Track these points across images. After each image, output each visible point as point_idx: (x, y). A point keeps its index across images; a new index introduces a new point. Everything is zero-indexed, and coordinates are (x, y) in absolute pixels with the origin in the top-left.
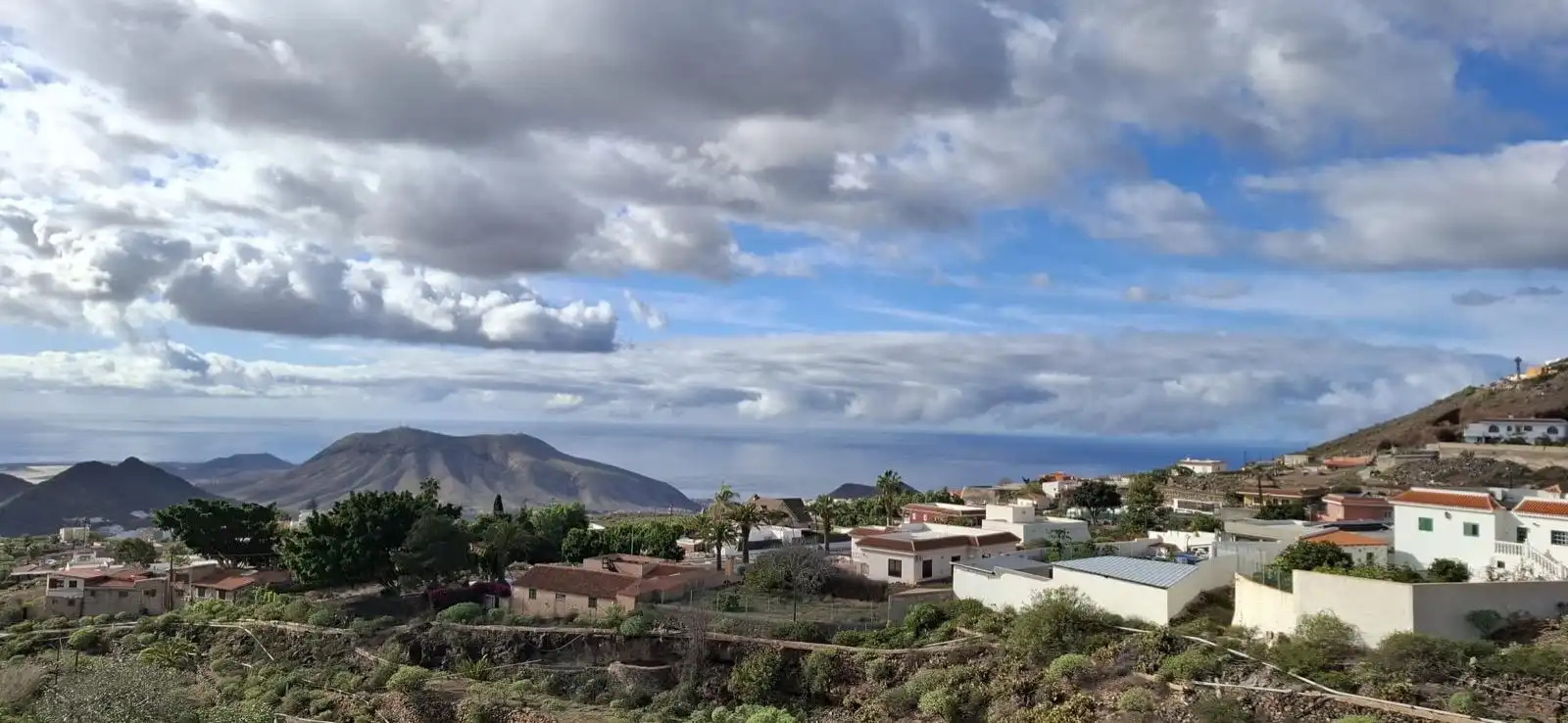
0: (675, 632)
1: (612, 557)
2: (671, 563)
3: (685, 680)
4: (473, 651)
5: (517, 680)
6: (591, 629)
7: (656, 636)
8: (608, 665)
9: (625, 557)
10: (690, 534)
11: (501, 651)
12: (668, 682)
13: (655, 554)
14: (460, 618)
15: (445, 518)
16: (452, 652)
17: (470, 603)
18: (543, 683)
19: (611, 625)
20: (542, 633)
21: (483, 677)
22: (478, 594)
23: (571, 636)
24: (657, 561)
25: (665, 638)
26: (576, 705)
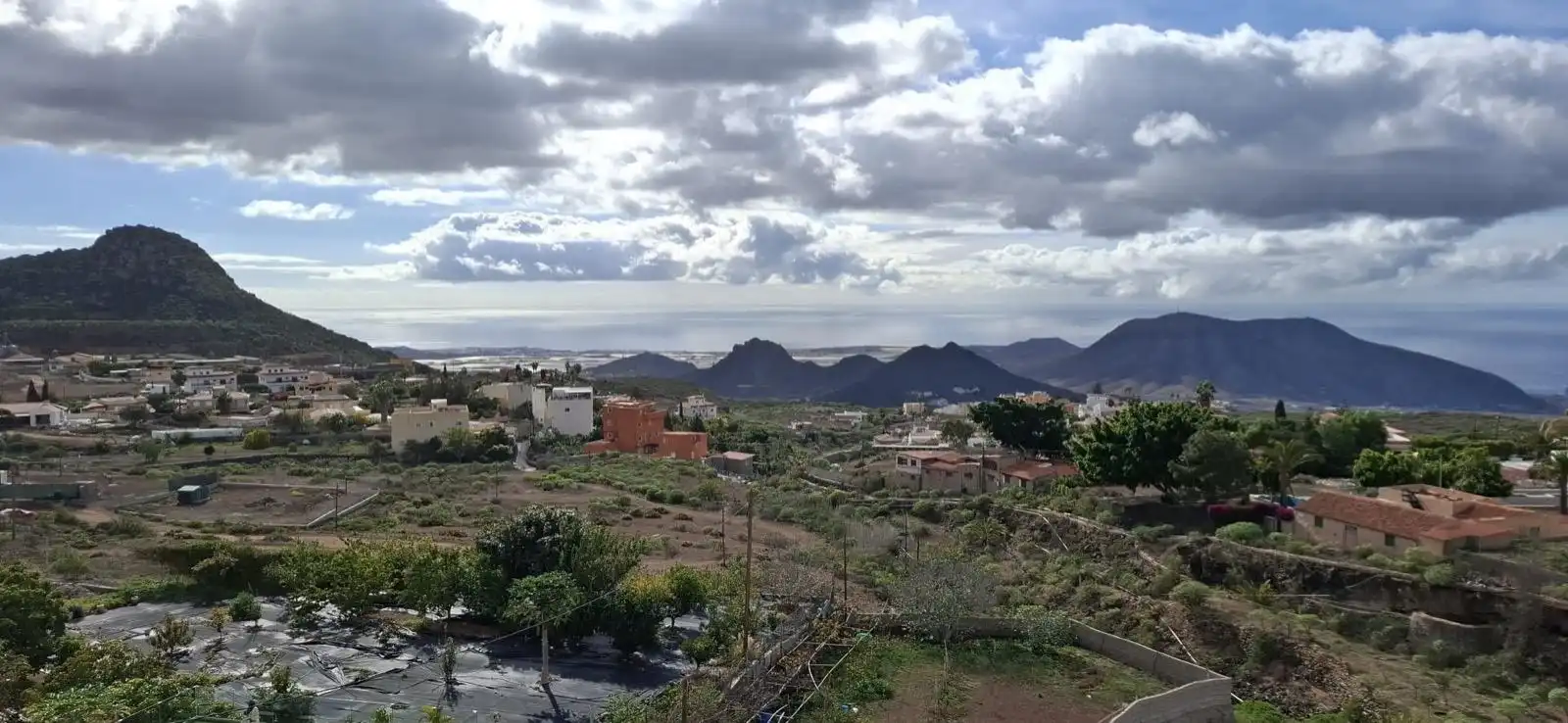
0: (1497, 589)
1: (1412, 487)
2: (1494, 502)
3: (1511, 647)
4: (1255, 574)
5: (1303, 613)
6: (1387, 571)
7: (1470, 591)
8: (1409, 612)
9: (1432, 489)
10: (1524, 454)
11: (1285, 578)
12: (1490, 646)
13: (1470, 489)
14: (1240, 537)
15: (1221, 434)
16: (1232, 572)
17: (1250, 524)
18: (1333, 620)
19: (1413, 570)
20: (1330, 567)
21: (1266, 603)
22: (1258, 514)
23: (1367, 575)
24: (1476, 499)
25: (1482, 593)
26: (1371, 650)
